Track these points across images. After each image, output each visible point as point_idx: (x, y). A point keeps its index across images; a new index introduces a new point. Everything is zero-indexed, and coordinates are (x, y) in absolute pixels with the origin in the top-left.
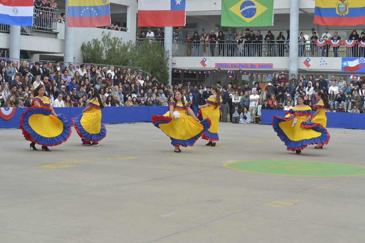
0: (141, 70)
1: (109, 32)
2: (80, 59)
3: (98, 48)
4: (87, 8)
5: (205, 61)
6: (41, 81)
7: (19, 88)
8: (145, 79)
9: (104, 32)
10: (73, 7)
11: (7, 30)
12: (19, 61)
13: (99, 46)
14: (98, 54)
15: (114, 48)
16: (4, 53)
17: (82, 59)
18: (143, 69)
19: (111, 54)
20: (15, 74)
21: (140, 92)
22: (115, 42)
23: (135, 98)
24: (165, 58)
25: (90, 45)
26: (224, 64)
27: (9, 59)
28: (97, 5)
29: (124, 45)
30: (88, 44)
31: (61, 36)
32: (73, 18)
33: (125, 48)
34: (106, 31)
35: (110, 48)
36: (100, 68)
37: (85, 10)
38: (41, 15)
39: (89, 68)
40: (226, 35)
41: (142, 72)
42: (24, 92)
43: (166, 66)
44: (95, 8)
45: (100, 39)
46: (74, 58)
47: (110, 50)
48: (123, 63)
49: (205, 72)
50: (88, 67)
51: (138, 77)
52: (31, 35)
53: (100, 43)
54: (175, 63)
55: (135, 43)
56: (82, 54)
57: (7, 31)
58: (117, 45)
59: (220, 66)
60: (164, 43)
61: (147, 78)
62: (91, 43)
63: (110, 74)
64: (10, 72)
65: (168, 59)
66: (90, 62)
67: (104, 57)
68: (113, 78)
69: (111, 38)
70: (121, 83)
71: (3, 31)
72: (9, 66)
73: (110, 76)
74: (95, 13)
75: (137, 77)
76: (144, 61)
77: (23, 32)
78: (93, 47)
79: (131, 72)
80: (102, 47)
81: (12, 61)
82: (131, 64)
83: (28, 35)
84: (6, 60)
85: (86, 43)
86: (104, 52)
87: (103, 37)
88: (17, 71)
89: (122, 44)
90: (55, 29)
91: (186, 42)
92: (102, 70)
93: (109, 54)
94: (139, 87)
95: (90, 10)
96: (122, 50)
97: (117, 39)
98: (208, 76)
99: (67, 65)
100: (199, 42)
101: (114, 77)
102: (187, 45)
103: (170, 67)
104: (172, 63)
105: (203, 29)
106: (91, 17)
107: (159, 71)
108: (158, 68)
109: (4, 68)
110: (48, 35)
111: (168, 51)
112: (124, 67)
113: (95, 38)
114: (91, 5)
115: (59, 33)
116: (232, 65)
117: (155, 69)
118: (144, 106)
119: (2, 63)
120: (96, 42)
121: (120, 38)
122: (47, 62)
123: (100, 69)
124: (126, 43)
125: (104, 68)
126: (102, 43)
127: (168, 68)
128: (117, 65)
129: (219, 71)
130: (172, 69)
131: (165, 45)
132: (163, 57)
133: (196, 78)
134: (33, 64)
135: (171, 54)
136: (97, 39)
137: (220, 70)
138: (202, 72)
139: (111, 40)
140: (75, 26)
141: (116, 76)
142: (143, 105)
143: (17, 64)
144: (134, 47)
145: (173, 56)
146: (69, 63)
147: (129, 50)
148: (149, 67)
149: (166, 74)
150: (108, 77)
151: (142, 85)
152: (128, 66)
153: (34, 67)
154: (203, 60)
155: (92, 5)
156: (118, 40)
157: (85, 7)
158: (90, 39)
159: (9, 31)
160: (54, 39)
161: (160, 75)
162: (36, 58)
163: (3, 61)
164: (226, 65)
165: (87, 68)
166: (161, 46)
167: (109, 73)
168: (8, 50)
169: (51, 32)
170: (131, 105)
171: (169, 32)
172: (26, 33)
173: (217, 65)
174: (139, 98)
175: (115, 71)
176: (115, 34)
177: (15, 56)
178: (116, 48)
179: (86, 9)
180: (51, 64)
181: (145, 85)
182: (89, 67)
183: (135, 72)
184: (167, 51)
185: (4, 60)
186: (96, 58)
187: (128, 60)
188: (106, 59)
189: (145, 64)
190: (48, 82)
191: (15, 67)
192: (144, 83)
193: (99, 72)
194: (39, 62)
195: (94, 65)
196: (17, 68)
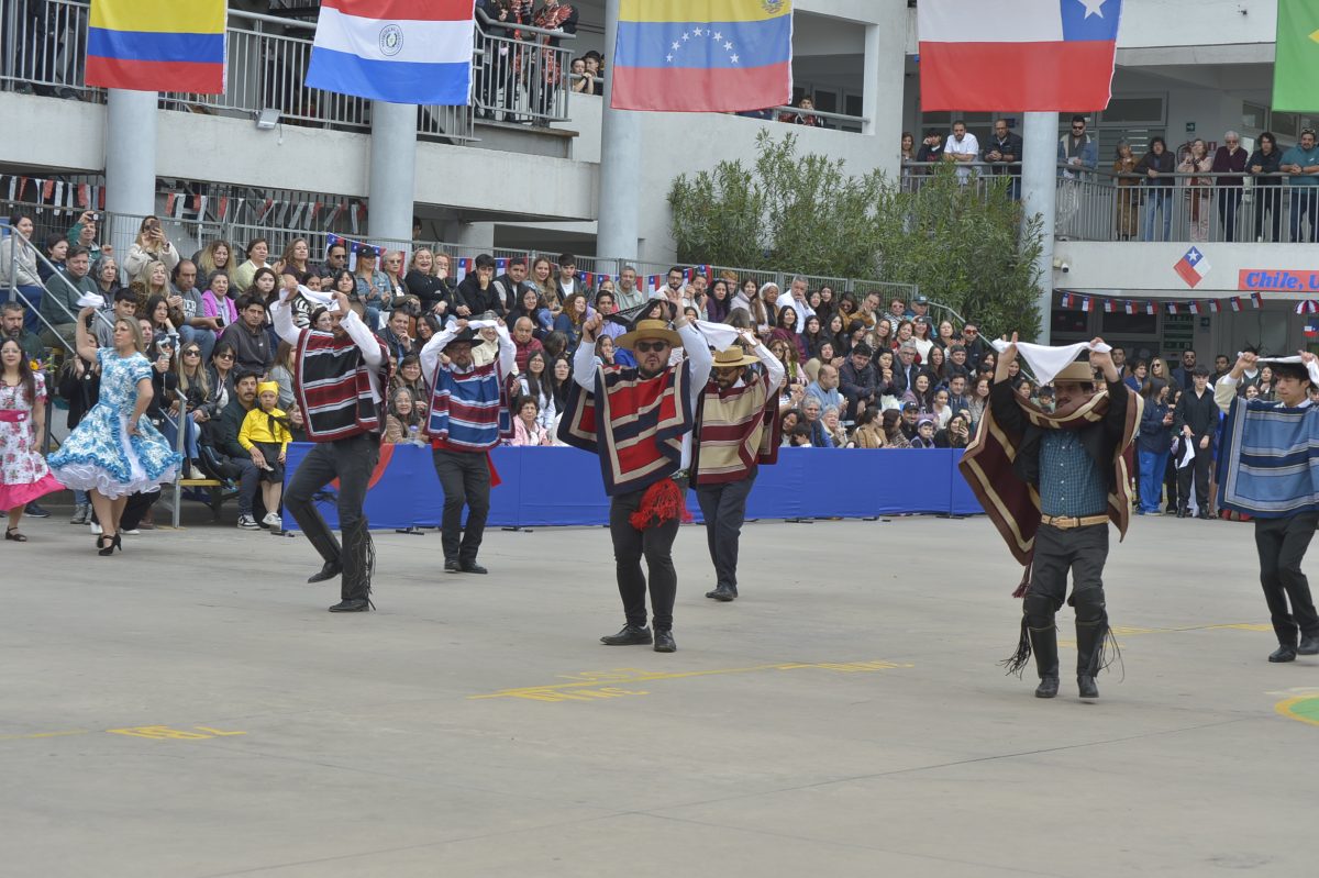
0: (923, 298)
1: (789, 135)
2: (665, 247)
3: (740, 203)
4: (698, 32)
5: (1194, 263)
7: (410, 363)
8: (935, 335)
9: (766, 134)
10: (639, 23)
11: (358, 121)
12: (408, 248)
13: (745, 192)
14: (742, 227)
15: (806, 204)
16: (347, 214)
17: (674, 245)
18: (932, 293)
19: (797, 227)
21: (914, 388)
22: (814, 177)
24: (1024, 248)
25: (709, 187)
26: (1278, 273)
28: (741, 16)
29: (852, 188)
30: (698, 183)
31: (586, 148)
32: (637, 70)
33: (853, 205)
34: (777, 129)
35: (793, 201)
36: (750, 284)
37: (686, 37)
38: (503, 58)
39: (703, 284)
40: (1288, 148)
41: (925, 304)
43: (1026, 281)
44: (733, 29)
45: (749, 164)
46: (640, 240)
47: (791, 211)
48: (844, 263)
49: (1194, 310)
52: (460, 142)
53: (748, 178)
54: (1066, 270)
55: (896, 181)
56: (673, 224)
57: (362, 125)
58: (820, 189)
59: (1261, 285)
60: (1019, 181)
62: (710, 179)
63: (789, 311)
65: (1036, 251)
66: (707, 262)
67: (767, 240)
68: (800, 328)
69: (794, 158)
71: (345, 123)
72: (369, 270)
73: (789, 316)
74: (731, 52)
75: (908, 326)
76: (933, 257)
77: (428, 129)
78: (718, 195)
79: (879, 306)
80: (758, 196)
81: (381, 251)
82: (880, 268)
83: (448, 141)
84: (353, 244)
85: (691, 179)
86: (765, 217)
87: (762, 155)
88: (399, 293)
89: (843, 184)
90: (562, 116)
91: (1116, 180)
92: (756, 295)
93: (786, 227)
94: (913, 370)
95: (710, 39)
96: (840, 211)
97: (823, 162)
98: (1208, 325)
99: (611, 270)
100: (1171, 181)
101: (807, 323)
102: (1120, 190)
103: (1046, 284)
104: (1055, 268)
105: (1188, 124)
106: (709, 72)
107: (998, 300)
108: (992, 288)
109: (346, 275)
110: (533, 142)
111: (1038, 216)
112: (850, 285)
113: (730, 159)
114: (716, 19)
115: (577, 134)
116: (1313, 277)
117: (979, 292)
118: (933, 447)
119: (338, 257)
120: (731, 173)
121: (832, 159)
122: (525, 254)
123: (751, 286)
124: (859, 180)
125: (769, 284)
126: (757, 178)
127: (1037, 291)
128: (821, 274)
129: (1256, 305)
130: (1054, 292)
131: (1025, 191)
132: (1016, 244)
133: (1153, 331)
134: (467, 262)
135: (1048, 228)
136: (737, 163)
137: (1260, 301)
138: (1183, 306)
139: (796, 168)
140: (642, 104)
141: (814, 321)
142: (927, 444)
143: (401, 262)
144: (893, 197)
145: (1057, 237)
147: (871, 212)
148: (955, 284)
149: (1027, 314)
150: (781, 324)
151: (924, 362)
152: (866, 279)
153: (472, 277)
154: (1187, 257)
155: (720, 17)
156: (825, 170)
157: (687, 27)
158: (709, 165)
159: (367, 122)
160: (558, 161)
161: (1000, 317)
162: (481, 239)
163: (340, 251)
164: (1288, 279)
166: (1010, 194)
167: (785, 308)
168: (364, 202)
169: (545, 130)
170: (879, 442)
171: (1041, 133)
172: (441, 131)
173: (1247, 277)
174: (909, 415)
175: (813, 300)
176: (813, 142)
177: (395, 230)
178: (818, 201)
179: (692, 35)
181: (938, 359)
183: (896, 303)
184: (1033, 217)
185: (345, 244)
186: (731, 242)
187: (867, 253)
188: (773, 247)
189: (940, 271)
190: (534, 339)
191: (392, 272)
192: (932, 350)
193: (747, 302)
194: (491, 254)
195: (723, 273)
196: (399, 278)
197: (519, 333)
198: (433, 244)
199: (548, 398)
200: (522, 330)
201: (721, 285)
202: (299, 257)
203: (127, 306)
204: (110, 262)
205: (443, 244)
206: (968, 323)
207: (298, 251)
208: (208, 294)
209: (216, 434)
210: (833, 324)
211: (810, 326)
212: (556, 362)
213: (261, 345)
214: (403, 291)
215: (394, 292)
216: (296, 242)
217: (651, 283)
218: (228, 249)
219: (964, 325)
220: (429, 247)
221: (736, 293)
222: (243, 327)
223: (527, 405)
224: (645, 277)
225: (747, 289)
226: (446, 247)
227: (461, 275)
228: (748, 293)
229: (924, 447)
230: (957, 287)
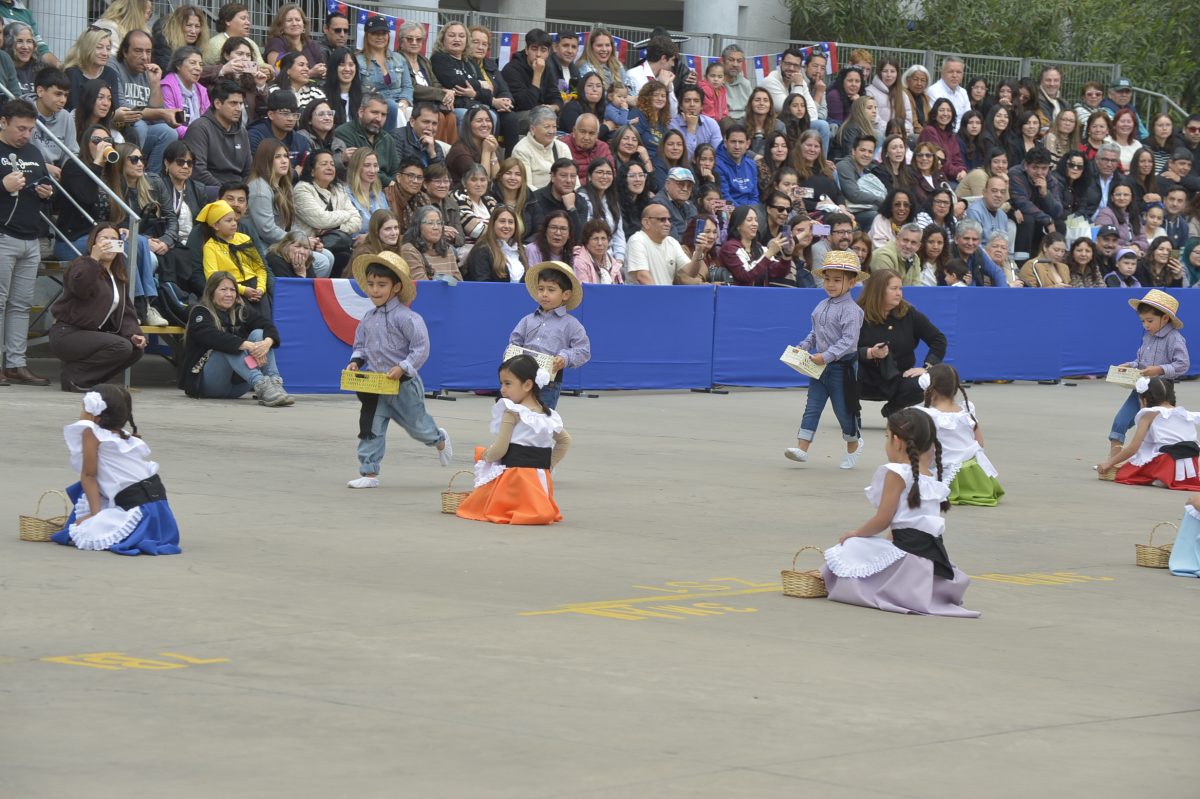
2: (774, 18)
6: (555, 140)
7: (438, 175)
8: (1145, 132)
12: (432, 19)
17: (786, 16)
18: (1139, 75)
20: (409, 94)
23: (1084, 245)
27: (377, 9)
36: (889, 67)
39: (824, 68)
41: (1126, 90)
42: (461, 197)
46: (742, 8)
48: (1017, 36)
50: (818, 60)
51: (1107, 119)
61: (1159, 129)
63: (945, 105)
64: (388, 82)
66: (830, 36)
67: (912, 6)
68: (958, 127)
70: (1003, 157)
72: (377, 50)
73: (944, 111)
75: (1100, 121)
76: (1143, 25)
81: (398, 23)
82: (1067, 43)
84: (359, 13)
88: (421, 81)
92: (897, 83)
94: (1115, 180)
99: (702, 51)
101: (965, 121)
109: (349, 59)
112: (1026, 67)
118: (1139, 286)
119: (338, 31)
123: (890, 72)
125: (915, 68)
128: (986, 52)
134: (512, 39)
142: (1129, 281)
143: (423, 40)
146: (715, 36)
148: (1173, 63)
150: (933, 123)
151: (1127, 169)
152: (1048, 57)
153: (519, 59)
163: (341, 22)
165: (813, 70)
167: (940, 101)
170: (1061, 283)
174: (1105, 243)
175: (975, 91)
180: (604, 39)
181: (1145, 167)
182: (825, 65)
183: (1092, 90)
186: (864, 9)
187: (1050, 20)
188: (920, 17)
189: (1152, 46)
190: (601, 142)
191: (410, 53)
192: (1137, 157)
193: (883, 91)
194: (542, 27)
195: (855, 53)
196: (420, 58)
197: (581, 136)
198: (466, 13)
199: (616, 220)
200: (584, 132)
201: (854, 75)
202: (289, 31)
203: (59, 94)
204: (25, 32)
205: (479, 13)
206: (1193, 117)
207: (288, 24)
208: (174, 80)
209: (178, 267)
210: (997, 119)
211: (970, 126)
212: (628, 170)
213: (238, 147)
214: (426, 77)
215: (413, 76)
216: (287, 12)
217: (758, 67)
218: (201, 20)
219: (1187, 121)
220: (460, 19)
221: (870, 80)
222: (214, 123)
223: (596, 235)
224: (749, 57)
225: (884, 74)
226: (483, 17)
227: (504, 55)
228: (886, 81)
229: (1124, 285)
230: (1177, 66)
